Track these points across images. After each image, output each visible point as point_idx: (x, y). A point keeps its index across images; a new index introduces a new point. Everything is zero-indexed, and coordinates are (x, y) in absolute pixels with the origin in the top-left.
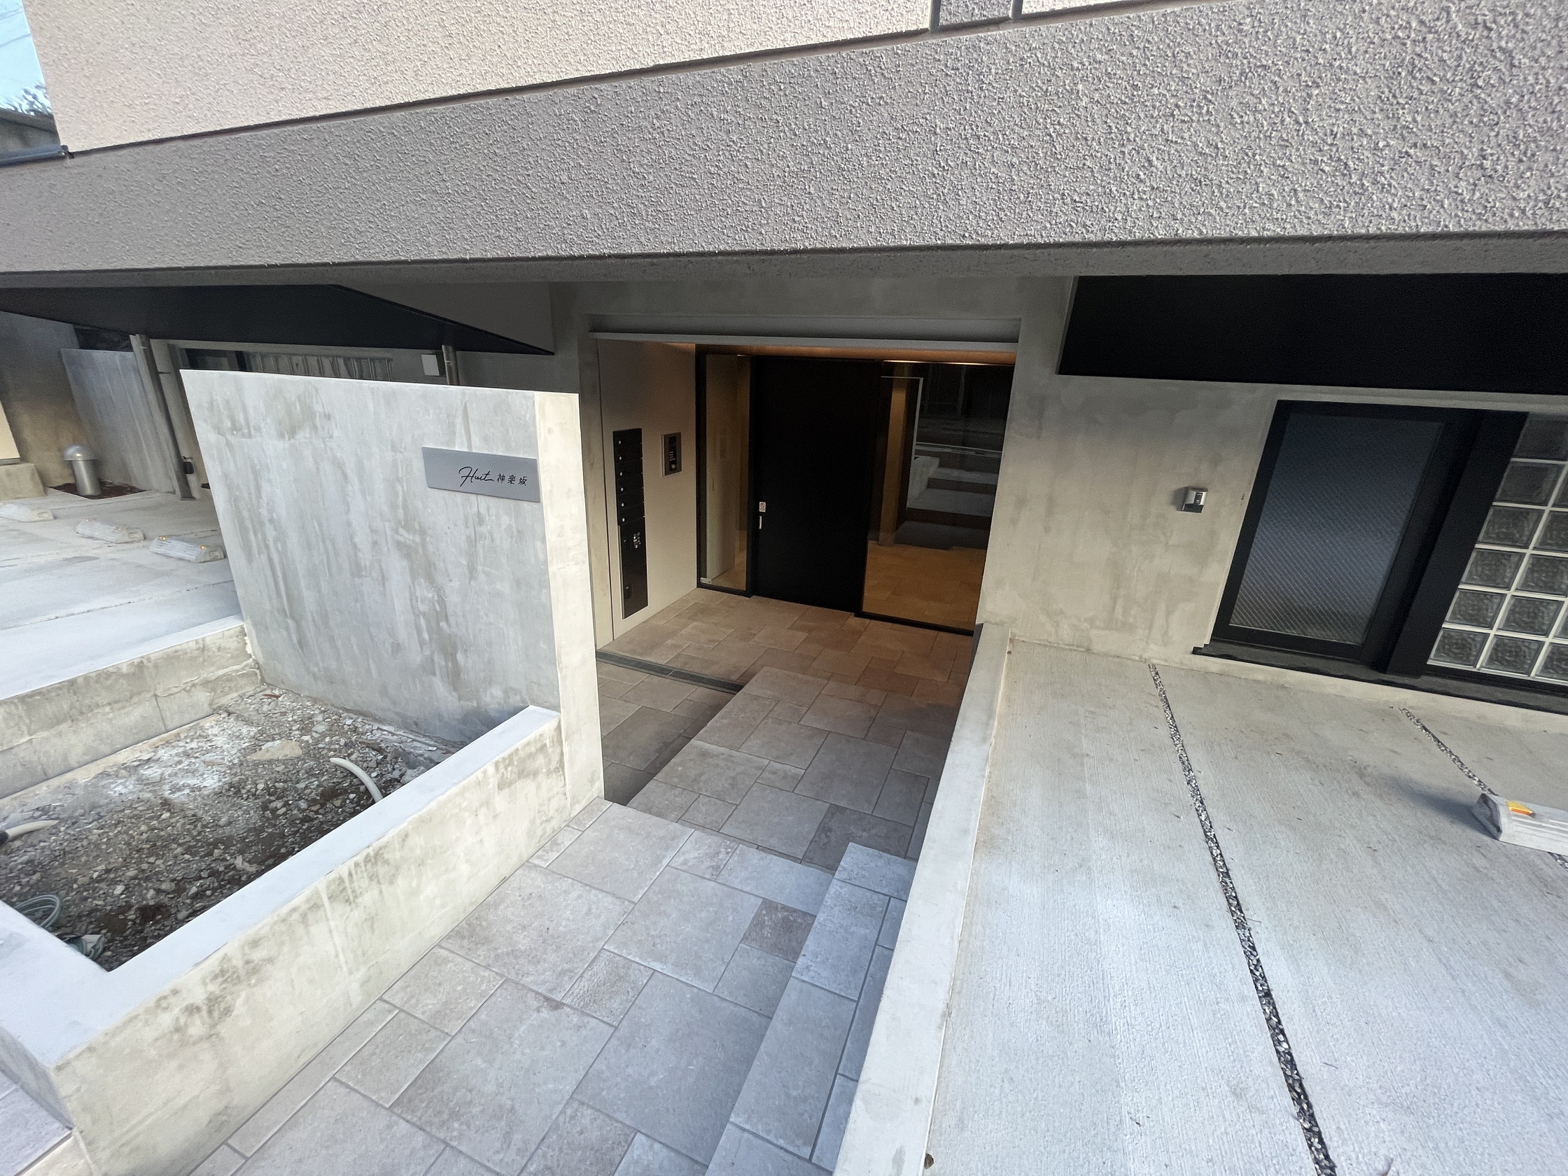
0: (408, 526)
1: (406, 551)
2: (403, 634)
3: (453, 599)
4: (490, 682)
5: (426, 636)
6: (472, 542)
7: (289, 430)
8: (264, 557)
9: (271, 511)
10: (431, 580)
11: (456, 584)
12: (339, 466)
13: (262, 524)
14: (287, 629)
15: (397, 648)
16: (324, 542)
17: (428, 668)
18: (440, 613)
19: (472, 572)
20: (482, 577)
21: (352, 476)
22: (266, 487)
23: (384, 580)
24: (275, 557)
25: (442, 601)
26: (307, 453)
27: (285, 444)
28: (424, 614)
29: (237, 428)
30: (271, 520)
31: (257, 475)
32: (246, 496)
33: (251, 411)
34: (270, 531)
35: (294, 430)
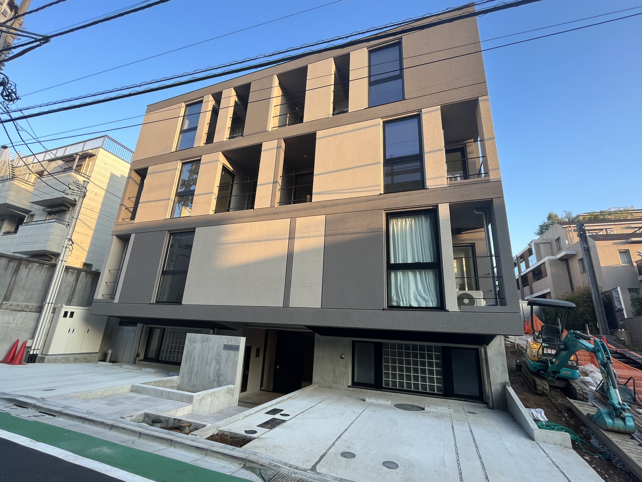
0: (218, 356)
1: (216, 360)
2: (211, 375)
3: (222, 367)
4: (224, 381)
5: (215, 375)
6: (228, 358)
7: (202, 342)
8: (189, 363)
9: (194, 354)
10: (219, 364)
11: (223, 365)
12: (210, 347)
13: (191, 357)
14: (188, 377)
15: (209, 377)
16: (202, 360)
17: (214, 381)
18: (219, 370)
19: (226, 363)
20: (228, 363)
21: (211, 348)
22: (195, 351)
23: (211, 365)
24: (191, 363)
25: (220, 368)
26: (205, 345)
27: (201, 344)
28: (216, 370)
29: (193, 342)
30: (193, 356)
31: (194, 349)
32: (190, 353)
33: (197, 339)
34: (192, 358)
35: (204, 342)
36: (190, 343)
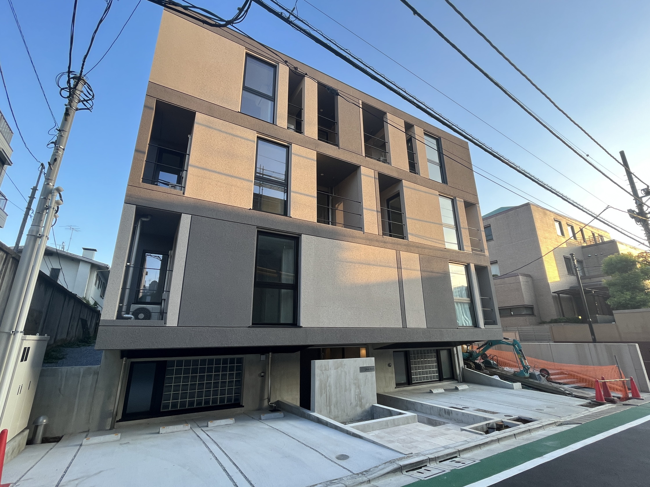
0: (356, 380)
1: (355, 384)
2: (352, 400)
3: (362, 390)
4: (367, 403)
5: (357, 399)
6: (366, 380)
8: (325, 395)
10: (359, 388)
11: (363, 387)
13: (326, 387)
14: (327, 409)
15: (351, 404)
16: (340, 387)
17: (356, 406)
18: (360, 393)
19: (365, 384)
20: (367, 385)
21: (347, 373)
22: (329, 379)
23: (351, 390)
24: (328, 393)
26: (340, 372)
27: (335, 371)
28: (357, 395)
29: (325, 370)
30: (329, 386)
31: (328, 377)
32: (324, 382)
33: (330, 366)
34: (328, 388)
35: (338, 368)
36: (321, 372)
